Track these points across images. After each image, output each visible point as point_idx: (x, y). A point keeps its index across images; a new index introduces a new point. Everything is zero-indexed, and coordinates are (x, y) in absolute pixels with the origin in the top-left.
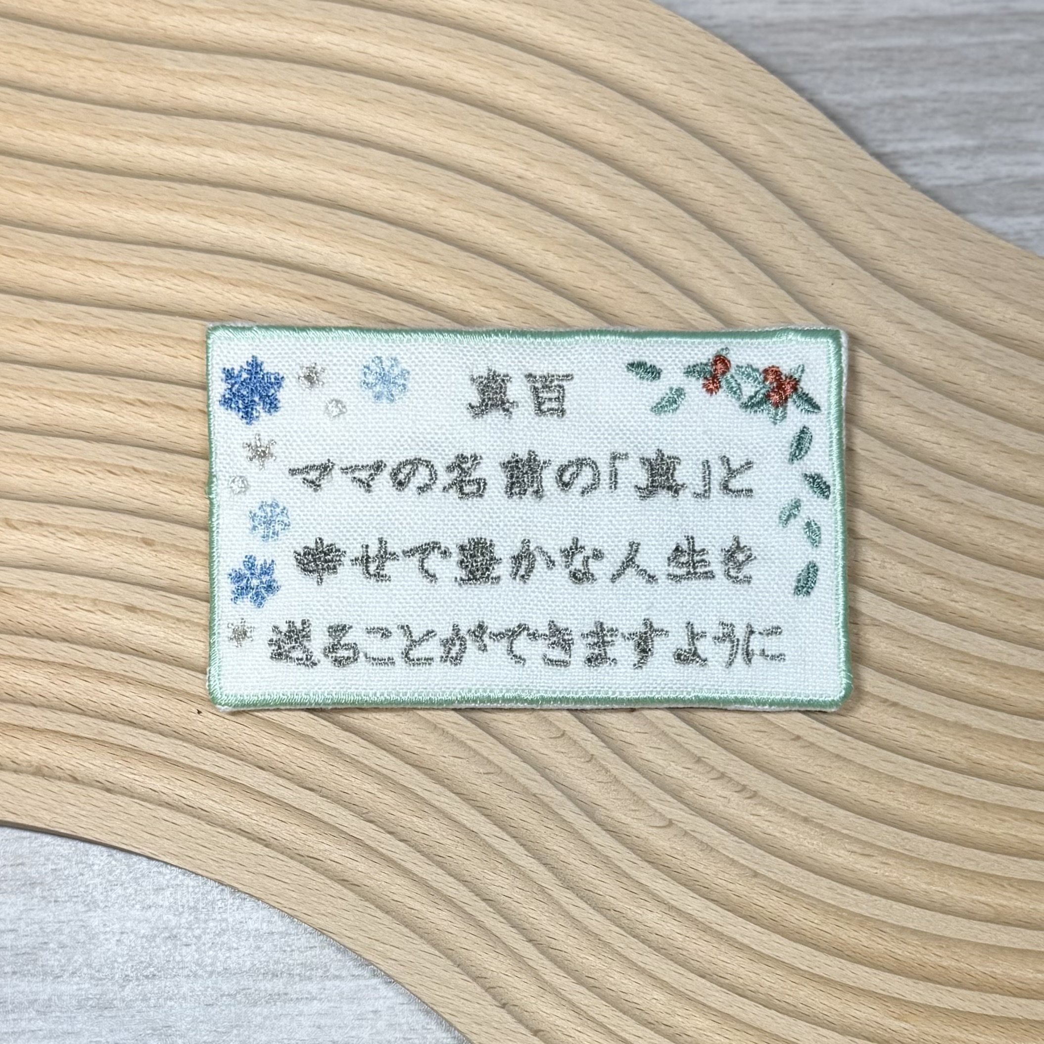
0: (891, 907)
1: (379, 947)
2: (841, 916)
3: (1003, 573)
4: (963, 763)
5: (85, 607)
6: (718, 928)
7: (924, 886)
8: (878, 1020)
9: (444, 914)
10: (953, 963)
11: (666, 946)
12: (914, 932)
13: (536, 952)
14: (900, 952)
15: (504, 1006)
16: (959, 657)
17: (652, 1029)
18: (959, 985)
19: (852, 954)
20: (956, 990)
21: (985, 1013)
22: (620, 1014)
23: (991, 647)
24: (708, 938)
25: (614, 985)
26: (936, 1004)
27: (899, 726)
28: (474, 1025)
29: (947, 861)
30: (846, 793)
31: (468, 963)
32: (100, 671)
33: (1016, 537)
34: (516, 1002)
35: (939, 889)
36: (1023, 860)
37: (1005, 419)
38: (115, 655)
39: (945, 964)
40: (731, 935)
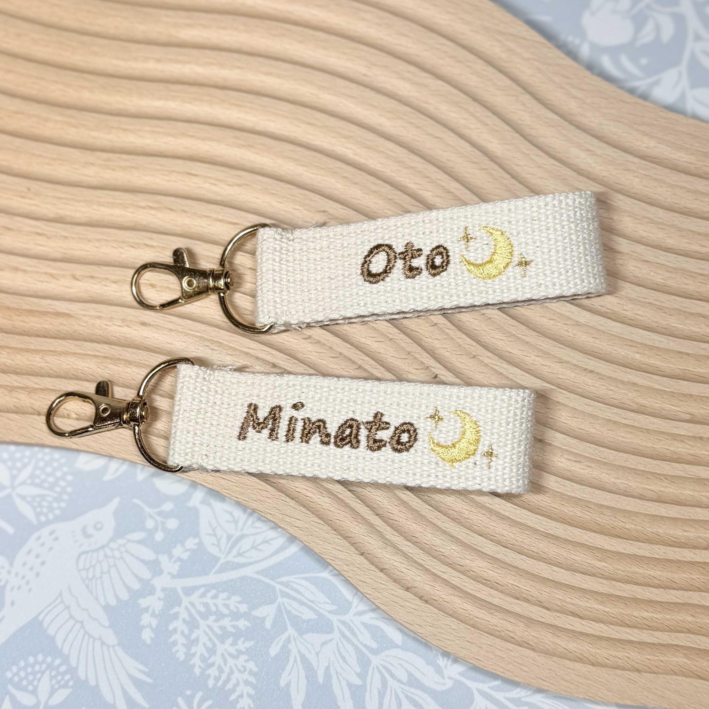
0: (594, 492)
1: (288, 519)
2: (564, 498)
3: (654, 294)
4: (635, 407)
5: (118, 324)
6: (490, 506)
7: (613, 480)
8: (589, 561)
9: (326, 500)
10: (633, 526)
11: (458, 517)
12: (608, 507)
13: (381, 521)
14: (600, 520)
15: (362, 554)
16: (630, 343)
17: (451, 568)
18: (637, 540)
19: (571, 521)
20: (635, 543)
21: (653, 556)
22: (432, 558)
23: (648, 337)
24: (484, 512)
25: (428, 541)
26: (623, 551)
27: (595, 385)
28: (345, 566)
29: (627, 464)
30: (565, 425)
31: (341, 528)
32: (125, 360)
33: (661, 272)
34: (370, 552)
35: (623, 482)
36: (674, 464)
37: (651, 204)
38: (134, 351)
39: (628, 527)
40: (497, 510)
